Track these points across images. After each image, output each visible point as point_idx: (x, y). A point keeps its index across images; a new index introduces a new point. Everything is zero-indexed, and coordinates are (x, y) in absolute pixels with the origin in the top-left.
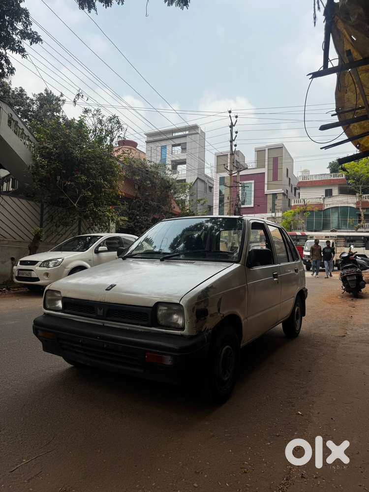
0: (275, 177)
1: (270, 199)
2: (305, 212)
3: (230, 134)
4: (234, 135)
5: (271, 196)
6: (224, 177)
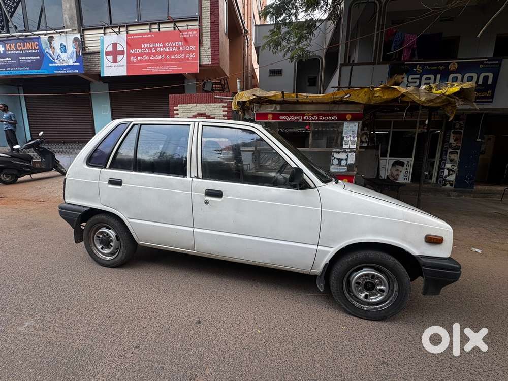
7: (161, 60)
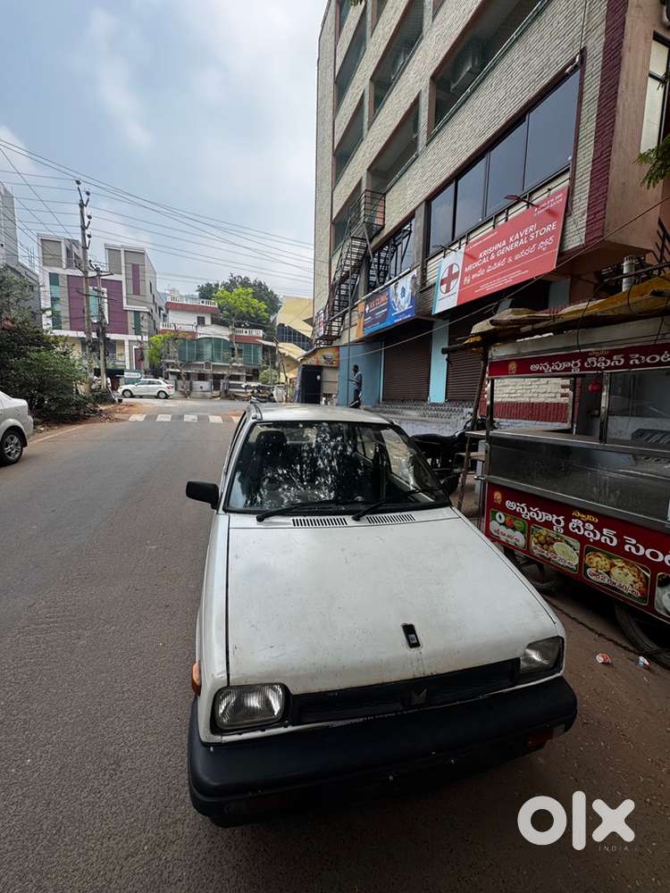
0: (136, 291)
1: (131, 318)
2: (176, 339)
3: (79, 217)
4: (87, 220)
5: (133, 314)
6: (57, 275)
7: (501, 268)
